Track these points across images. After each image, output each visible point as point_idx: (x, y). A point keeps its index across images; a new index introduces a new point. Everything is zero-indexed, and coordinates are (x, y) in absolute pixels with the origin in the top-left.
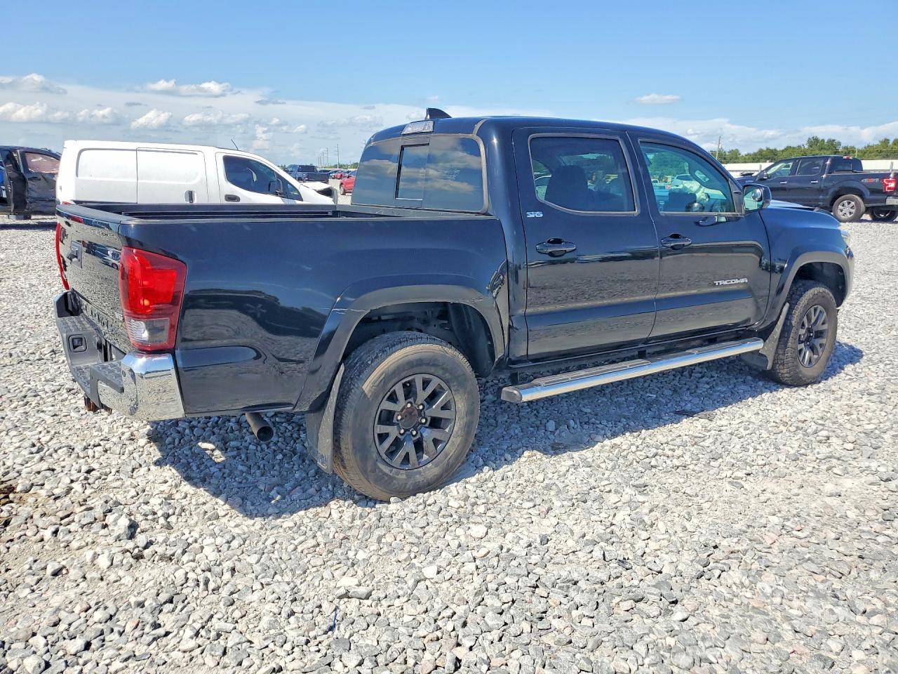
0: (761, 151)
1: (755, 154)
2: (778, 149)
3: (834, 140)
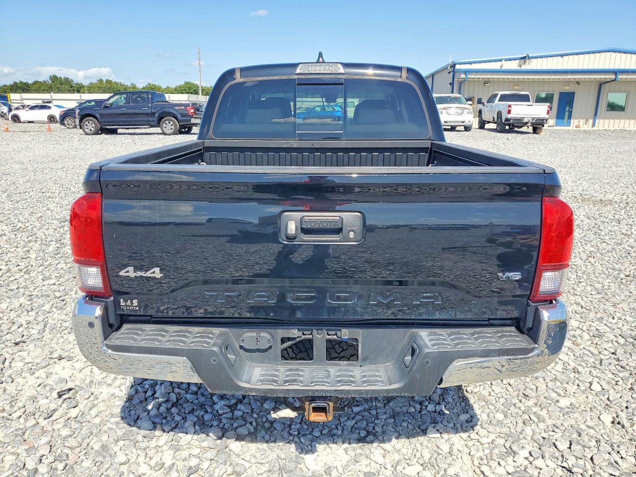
0: (15, 83)
1: (12, 86)
2: (29, 83)
3: (68, 78)
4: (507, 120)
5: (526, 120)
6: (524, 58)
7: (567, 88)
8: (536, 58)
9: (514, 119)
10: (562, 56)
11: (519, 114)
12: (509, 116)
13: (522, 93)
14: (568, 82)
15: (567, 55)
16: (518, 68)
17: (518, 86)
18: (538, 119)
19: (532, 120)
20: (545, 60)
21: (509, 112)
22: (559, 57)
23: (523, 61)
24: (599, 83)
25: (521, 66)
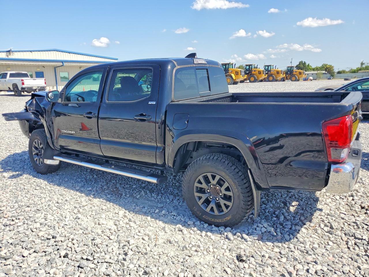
4: (22, 88)
5: (34, 88)
6: (9, 51)
7: (39, 69)
8: (16, 51)
9: (27, 88)
10: (31, 51)
11: (30, 85)
12: (24, 86)
13: (23, 72)
14: (38, 66)
15: (34, 51)
16: (7, 57)
17: (10, 68)
18: (41, 87)
19: (38, 88)
20: (22, 53)
21: (23, 84)
22: (30, 52)
23: (8, 53)
24: (54, 67)
25: (8, 56)
